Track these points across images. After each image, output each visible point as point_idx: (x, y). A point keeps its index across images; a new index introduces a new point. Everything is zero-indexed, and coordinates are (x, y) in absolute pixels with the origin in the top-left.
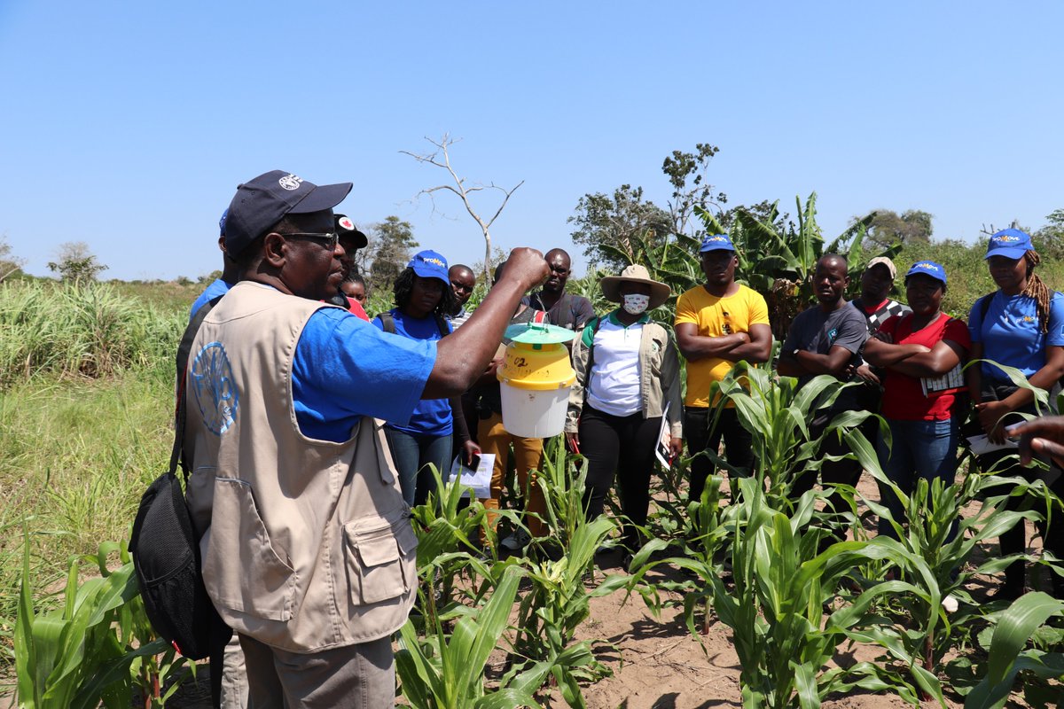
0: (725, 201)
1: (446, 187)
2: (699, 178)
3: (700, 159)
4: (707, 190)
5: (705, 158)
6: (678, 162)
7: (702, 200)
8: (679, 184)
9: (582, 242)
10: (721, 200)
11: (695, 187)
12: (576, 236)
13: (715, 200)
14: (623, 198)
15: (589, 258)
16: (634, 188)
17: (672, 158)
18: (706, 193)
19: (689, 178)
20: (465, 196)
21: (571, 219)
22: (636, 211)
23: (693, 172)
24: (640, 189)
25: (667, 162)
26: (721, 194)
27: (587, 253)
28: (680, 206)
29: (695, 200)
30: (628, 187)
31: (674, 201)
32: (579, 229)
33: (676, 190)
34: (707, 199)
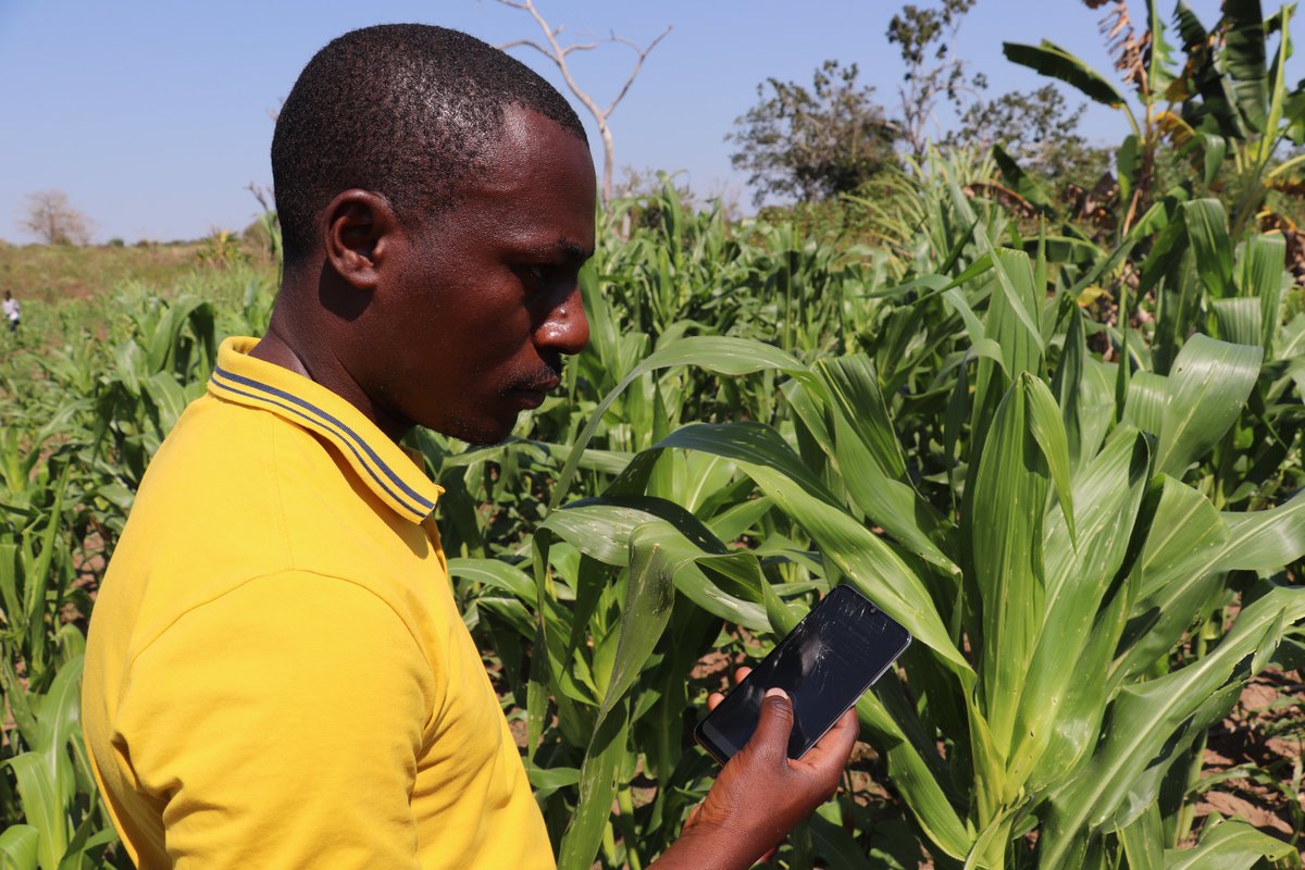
0: (985, 86)
1: (526, 43)
2: (943, 49)
3: (947, 19)
4: (959, 67)
5: (955, 17)
6: (913, 24)
7: (950, 84)
8: (915, 57)
9: (745, 167)
10: (978, 84)
11: (938, 63)
12: (737, 159)
13: (970, 85)
14: (827, 83)
15: (753, 189)
16: (845, 65)
17: (903, 18)
18: (957, 74)
19: (929, 49)
20: (562, 61)
21: (728, 137)
22: (850, 103)
23: (935, 40)
24: (854, 67)
25: (894, 24)
26: (979, 76)
27: (751, 182)
28: (918, 95)
29: (938, 85)
30: (835, 65)
31: (907, 86)
32: (740, 149)
33: (908, 70)
34: (958, 83)
